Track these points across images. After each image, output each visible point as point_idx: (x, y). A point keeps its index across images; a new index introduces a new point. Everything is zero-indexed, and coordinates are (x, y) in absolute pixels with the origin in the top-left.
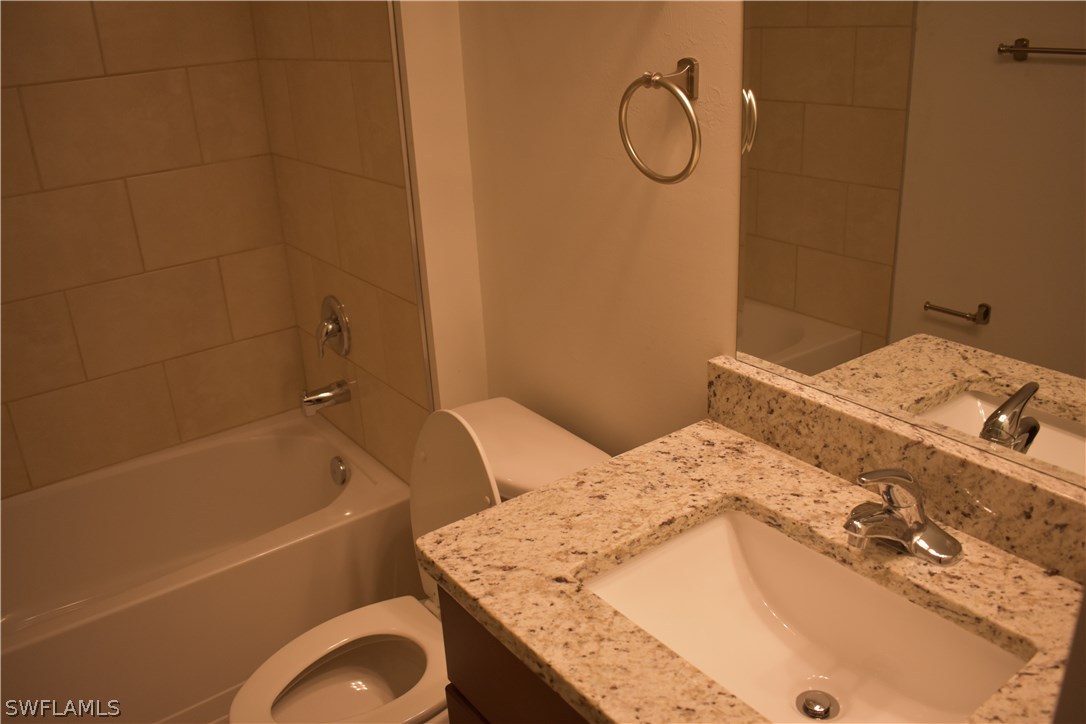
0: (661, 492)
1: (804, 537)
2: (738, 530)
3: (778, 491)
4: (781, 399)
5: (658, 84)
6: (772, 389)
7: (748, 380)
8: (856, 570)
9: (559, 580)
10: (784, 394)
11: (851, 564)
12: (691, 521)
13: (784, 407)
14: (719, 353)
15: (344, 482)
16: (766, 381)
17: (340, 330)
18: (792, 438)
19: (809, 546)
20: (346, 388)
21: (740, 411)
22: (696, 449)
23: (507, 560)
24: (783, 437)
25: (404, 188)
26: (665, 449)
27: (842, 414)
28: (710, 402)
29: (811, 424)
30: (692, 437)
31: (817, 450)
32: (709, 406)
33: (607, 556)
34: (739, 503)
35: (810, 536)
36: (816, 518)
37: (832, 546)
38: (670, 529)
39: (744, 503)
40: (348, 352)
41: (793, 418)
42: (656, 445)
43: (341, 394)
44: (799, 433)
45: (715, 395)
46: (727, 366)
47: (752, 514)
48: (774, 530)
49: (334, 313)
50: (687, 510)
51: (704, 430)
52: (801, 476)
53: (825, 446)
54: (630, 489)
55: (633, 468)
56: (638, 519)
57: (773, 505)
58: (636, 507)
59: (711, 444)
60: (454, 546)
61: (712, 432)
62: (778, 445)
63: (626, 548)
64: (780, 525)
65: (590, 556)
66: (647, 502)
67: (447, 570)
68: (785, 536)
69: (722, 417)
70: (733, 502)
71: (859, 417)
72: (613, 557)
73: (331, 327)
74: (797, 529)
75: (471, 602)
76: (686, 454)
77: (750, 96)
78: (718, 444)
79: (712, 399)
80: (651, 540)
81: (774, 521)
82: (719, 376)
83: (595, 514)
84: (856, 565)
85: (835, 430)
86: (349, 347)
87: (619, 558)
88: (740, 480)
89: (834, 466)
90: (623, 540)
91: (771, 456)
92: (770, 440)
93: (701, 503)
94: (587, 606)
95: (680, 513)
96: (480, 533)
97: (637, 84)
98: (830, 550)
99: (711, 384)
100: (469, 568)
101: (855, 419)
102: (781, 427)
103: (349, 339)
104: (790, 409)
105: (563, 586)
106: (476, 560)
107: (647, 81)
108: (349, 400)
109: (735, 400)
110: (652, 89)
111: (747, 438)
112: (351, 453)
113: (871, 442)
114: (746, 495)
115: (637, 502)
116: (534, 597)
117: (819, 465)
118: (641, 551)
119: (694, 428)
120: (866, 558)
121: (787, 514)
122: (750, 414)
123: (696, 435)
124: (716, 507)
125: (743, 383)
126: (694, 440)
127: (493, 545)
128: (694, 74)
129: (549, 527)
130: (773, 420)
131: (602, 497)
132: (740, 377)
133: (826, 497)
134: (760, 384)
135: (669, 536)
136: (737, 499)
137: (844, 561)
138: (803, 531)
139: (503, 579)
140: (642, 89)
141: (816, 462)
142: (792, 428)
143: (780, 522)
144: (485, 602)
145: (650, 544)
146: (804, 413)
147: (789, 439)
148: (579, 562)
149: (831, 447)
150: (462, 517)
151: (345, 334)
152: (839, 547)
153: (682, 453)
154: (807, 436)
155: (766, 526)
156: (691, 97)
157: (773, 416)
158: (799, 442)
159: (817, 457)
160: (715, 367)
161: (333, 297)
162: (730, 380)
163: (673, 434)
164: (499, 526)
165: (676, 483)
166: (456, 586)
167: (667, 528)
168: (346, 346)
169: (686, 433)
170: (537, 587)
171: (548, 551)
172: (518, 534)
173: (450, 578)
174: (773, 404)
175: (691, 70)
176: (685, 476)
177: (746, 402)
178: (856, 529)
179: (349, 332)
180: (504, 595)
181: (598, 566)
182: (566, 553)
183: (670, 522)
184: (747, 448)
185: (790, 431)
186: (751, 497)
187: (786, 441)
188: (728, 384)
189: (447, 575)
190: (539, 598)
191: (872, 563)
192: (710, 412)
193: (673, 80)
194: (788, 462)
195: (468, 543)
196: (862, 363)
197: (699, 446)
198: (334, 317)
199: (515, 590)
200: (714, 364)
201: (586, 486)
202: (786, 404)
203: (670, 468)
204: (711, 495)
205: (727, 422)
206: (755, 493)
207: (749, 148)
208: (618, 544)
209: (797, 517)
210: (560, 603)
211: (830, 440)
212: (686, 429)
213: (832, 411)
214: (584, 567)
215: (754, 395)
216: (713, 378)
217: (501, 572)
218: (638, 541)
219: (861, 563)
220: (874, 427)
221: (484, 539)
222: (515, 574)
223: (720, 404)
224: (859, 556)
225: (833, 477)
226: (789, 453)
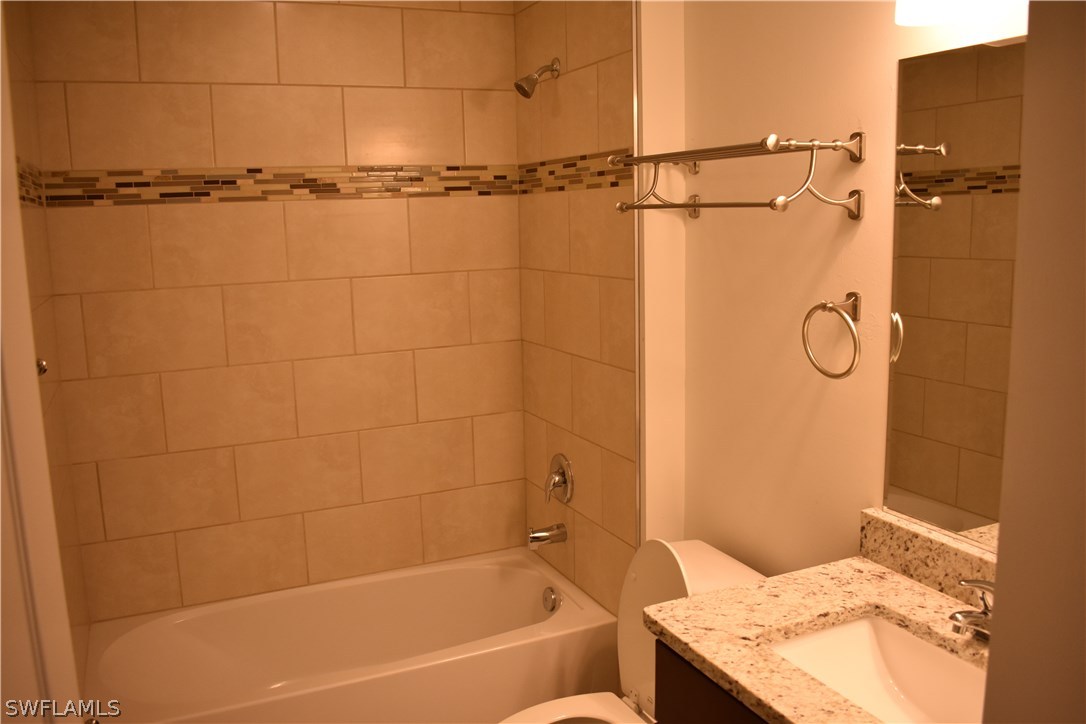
0: (820, 597)
1: (924, 634)
2: (876, 630)
3: (909, 604)
4: (914, 540)
5: (831, 309)
6: (908, 532)
7: (890, 525)
8: (960, 657)
9: (744, 638)
10: (916, 536)
11: (957, 653)
12: (841, 618)
13: (917, 545)
14: (870, 506)
15: (553, 609)
16: (904, 526)
17: (565, 482)
18: (923, 570)
19: (927, 641)
20: (562, 530)
21: (884, 550)
22: (848, 574)
23: (708, 624)
24: (916, 569)
25: (634, 372)
26: (825, 571)
27: (958, 550)
28: (862, 542)
29: (936, 558)
30: (846, 566)
31: (941, 579)
32: (861, 546)
33: (779, 630)
34: (878, 609)
35: (928, 633)
36: (935, 621)
37: (944, 639)
38: (825, 621)
39: (882, 610)
40: (569, 500)
41: (922, 554)
42: (820, 568)
43: (558, 535)
44: (927, 566)
45: (866, 537)
46: (876, 515)
47: (888, 618)
48: (903, 630)
49: (561, 467)
50: (838, 609)
51: (856, 562)
52: (927, 596)
53: (946, 575)
54: (797, 593)
55: (800, 581)
56: (802, 610)
57: (903, 611)
58: (801, 604)
59: (860, 571)
60: (671, 613)
61: (862, 565)
62: (912, 576)
63: (793, 628)
64: (907, 626)
65: (767, 628)
66: (809, 601)
67: (666, 626)
68: (910, 634)
69: (871, 554)
70: (873, 609)
71: (970, 552)
72: (783, 632)
73: (557, 479)
74: (920, 628)
75: (683, 646)
76: (841, 576)
77: (897, 317)
78: (865, 572)
79: (864, 540)
80: (811, 625)
81: (903, 623)
82: (869, 523)
83: (771, 605)
84: (960, 653)
85: (953, 562)
86: (571, 496)
87: (787, 634)
88: (880, 594)
89: (952, 591)
90: (790, 621)
91: (905, 581)
92: (906, 571)
93: (849, 605)
94: (763, 654)
95: (833, 610)
96: (688, 608)
97: (816, 308)
98: (943, 643)
99: (863, 528)
100: (682, 627)
101: (967, 554)
102: (914, 561)
103: (572, 489)
104: (921, 547)
105: (747, 642)
106: (686, 623)
107: (823, 307)
108: (564, 540)
109: (881, 540)
110: (827, 312)
111: (890, 570)
112: (562, 585)
113: (979, 571)
114: (883, 604)
115: (803, 601)
116: (726, 646)
117: (941, 591)
118: (803, 633)
119: (849, 561)
120: (967, 647)
121: (912, 617)
122: (892, 552)
123: (850, 566)
124: (861, 611)
125: (887, 527)
126: (848, 568)
127: (698, 616)
128: (858, 303)
129: (738, 609)
130: (909, 555)
131: (776, 596)
132: (885, 523)
133: (944, 610)
134: (899, 528)
135: (824, 627)
136: (877, 607)
137: (952, 651)
138: (924, 629)
139: (705, 634)
140: (820, 311)
141: (939, 588)
142: (922, 561)
143: (907, 623)
144: (693, 645)
145: (810, 628)
146: (931, 550)
147: (920, 570)
148: (759, 630)
149: (951, 575)
150: (676, 598)
151: (569, 485)
152: (949, 639)
153: (838, 575)
154: (933, 567)
155: (897, 627)
156: (855, 319)
157: (909, 553)
158: (927, 572)
159: (940, 584)
160: (866, 515)
161: (562, 455)
162: (877, 525)
163: (832, 563)
164: (702, 606)
165: (832, 592)
166: (673, 637)
167: (823, 619)
168: (568, 496)
169: (842, 563)
170: (729, 641)
171: (737, 622)
172: (716, 612)
173: (669, 632)
174: (909, 544)
175: (856, 300)
176: (839, 589)
177: (888, 542)
178: (957, 620)
179: (573, 484)
180: (706, 643)
181: (772, 636)
182: (750, 625)
183: (826, 615)
184: (888, 576)
185: (921, 564)
186: (887, 605)
187: (918, 573)
188: (876, 528)
189: (666, 629)
190: (730, 646)
191: (971, 651)
192: (862, 551)
193: (842, 307)
194: (918, 587)
195: (681, 613)
196: (989, 529)
197: (852, 572)
198: (561, 471)
199: (713, 641)
200: (866, 514)
201: (765, 589)
202: (917, 543)
203: (828, 583)
204: (858, 602)
205: (875, 558)
206: (891, 603)
207: (895, 360)
208: (787, 623)
209: (920, 620)
210: (745, 651)
211: (949, 570)
212: (842, 561)
213: (950, 548)
214: (762, 635)
215: (895, 537)
216: (865, 524)
217: (704, 631)
218: (802, 624)
219: (965, 650)
220: (981, 559)
221: (690, 612)
222: (713, 632)
223: (870, 544)
224: (963, 646)
225: (952, 599)
226: (920, 581)
